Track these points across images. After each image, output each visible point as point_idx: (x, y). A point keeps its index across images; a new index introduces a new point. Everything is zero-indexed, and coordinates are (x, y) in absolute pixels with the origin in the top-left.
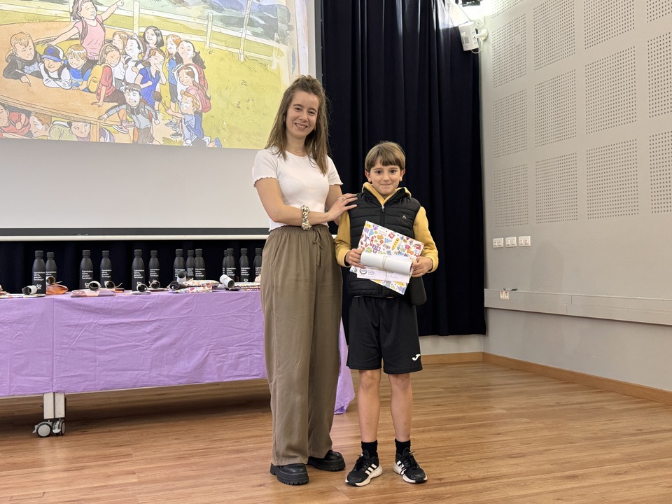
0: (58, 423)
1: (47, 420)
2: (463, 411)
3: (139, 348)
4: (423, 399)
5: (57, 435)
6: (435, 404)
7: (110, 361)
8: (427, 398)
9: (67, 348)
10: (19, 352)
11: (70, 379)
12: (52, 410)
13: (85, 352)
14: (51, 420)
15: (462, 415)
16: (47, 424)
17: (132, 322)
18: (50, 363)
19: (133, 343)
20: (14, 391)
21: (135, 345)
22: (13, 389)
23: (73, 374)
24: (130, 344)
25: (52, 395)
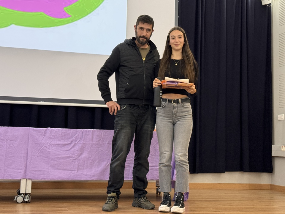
0: (27, 196)
3: (72, 158)
5: (26, 202)
7: (56, 164)
9: (34, 155)
10: (10, 156)
11: (35, 172)
13: (44, 158)
14: (23, 194)
16: (21, 196)
18: (25, 162)
19: (69, 156)
20: (6, 177)
23: (37, 170)
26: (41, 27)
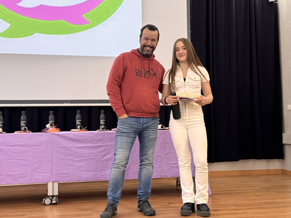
0: (55, 198)
1: (49, 196)
2: (272, 199)
3: (95, 160)
4: (249, 192)
5: (54, 204)
6: (256, 195)
7: (80, 166)
8: (251, 192)
9: (59, 159)
10: (36, 161)
11: (61, 175)
12: (52, 191)
13: (69, 161)
14: (51, 196)
15: (272, 201)
16: (49, 198)
17: (92, 146)
18: (51, 166)
19: (92, 157)
20: (33, 181)
21: (93, 158)
22: (33, 179)
23: (62, 173)
24: (91, 157)
25: (52, 183)
26: (62, 34)
